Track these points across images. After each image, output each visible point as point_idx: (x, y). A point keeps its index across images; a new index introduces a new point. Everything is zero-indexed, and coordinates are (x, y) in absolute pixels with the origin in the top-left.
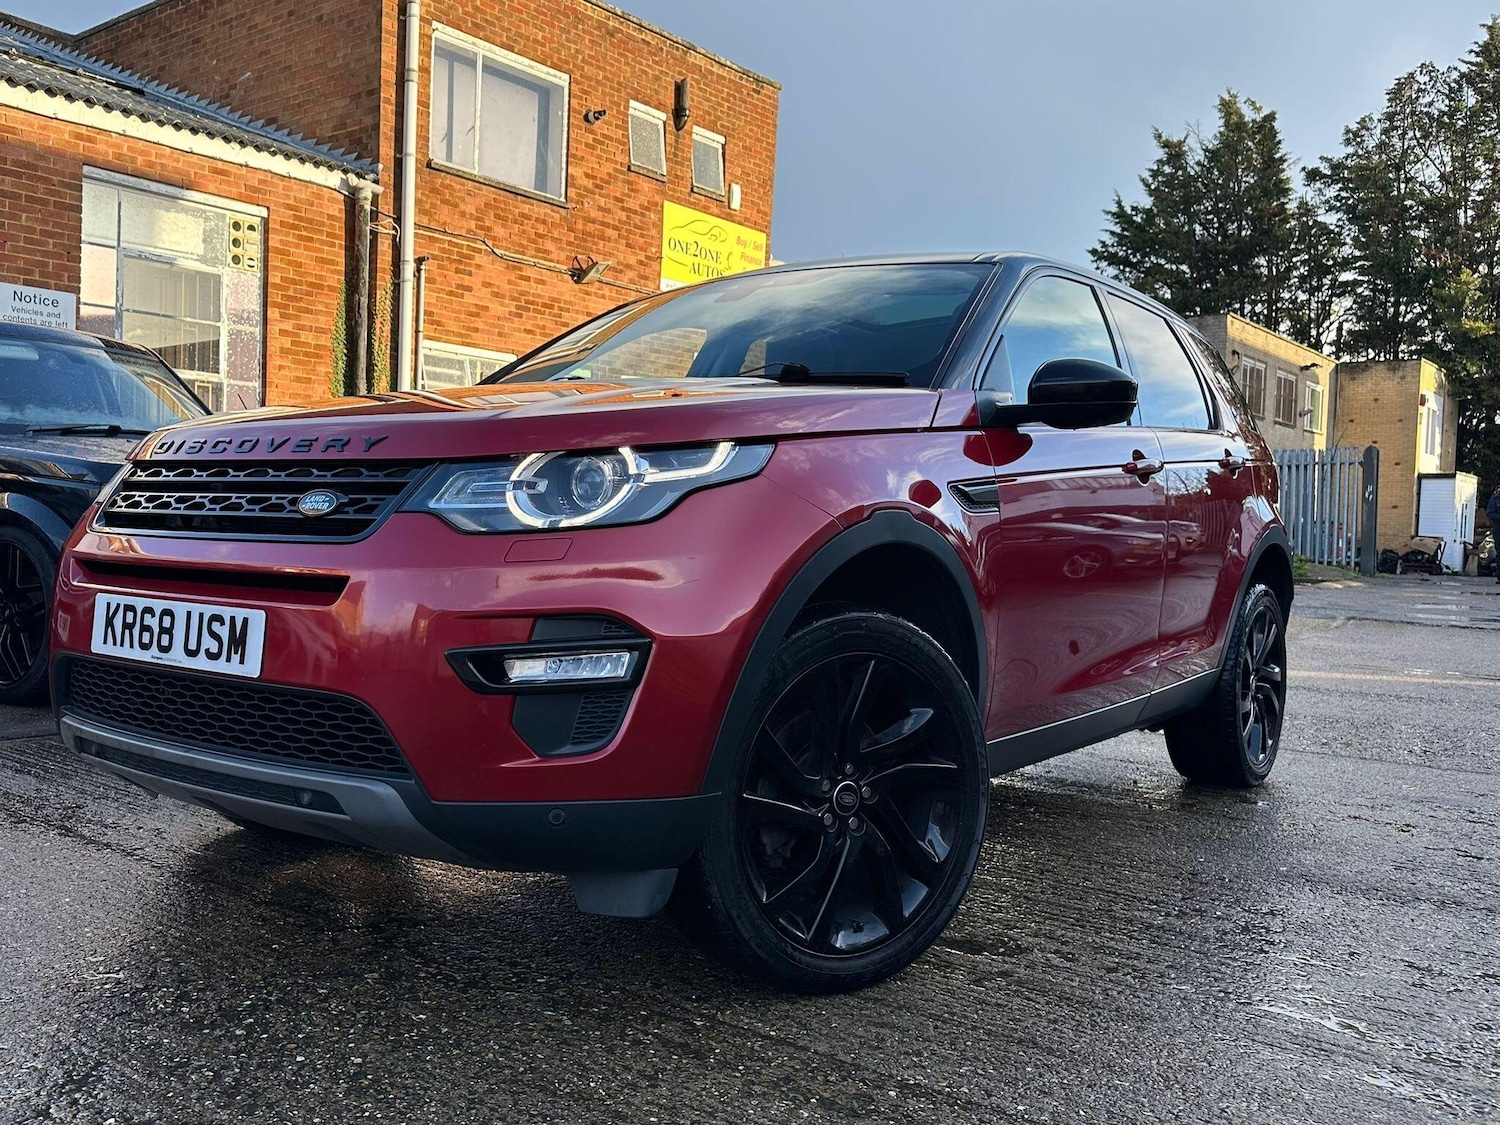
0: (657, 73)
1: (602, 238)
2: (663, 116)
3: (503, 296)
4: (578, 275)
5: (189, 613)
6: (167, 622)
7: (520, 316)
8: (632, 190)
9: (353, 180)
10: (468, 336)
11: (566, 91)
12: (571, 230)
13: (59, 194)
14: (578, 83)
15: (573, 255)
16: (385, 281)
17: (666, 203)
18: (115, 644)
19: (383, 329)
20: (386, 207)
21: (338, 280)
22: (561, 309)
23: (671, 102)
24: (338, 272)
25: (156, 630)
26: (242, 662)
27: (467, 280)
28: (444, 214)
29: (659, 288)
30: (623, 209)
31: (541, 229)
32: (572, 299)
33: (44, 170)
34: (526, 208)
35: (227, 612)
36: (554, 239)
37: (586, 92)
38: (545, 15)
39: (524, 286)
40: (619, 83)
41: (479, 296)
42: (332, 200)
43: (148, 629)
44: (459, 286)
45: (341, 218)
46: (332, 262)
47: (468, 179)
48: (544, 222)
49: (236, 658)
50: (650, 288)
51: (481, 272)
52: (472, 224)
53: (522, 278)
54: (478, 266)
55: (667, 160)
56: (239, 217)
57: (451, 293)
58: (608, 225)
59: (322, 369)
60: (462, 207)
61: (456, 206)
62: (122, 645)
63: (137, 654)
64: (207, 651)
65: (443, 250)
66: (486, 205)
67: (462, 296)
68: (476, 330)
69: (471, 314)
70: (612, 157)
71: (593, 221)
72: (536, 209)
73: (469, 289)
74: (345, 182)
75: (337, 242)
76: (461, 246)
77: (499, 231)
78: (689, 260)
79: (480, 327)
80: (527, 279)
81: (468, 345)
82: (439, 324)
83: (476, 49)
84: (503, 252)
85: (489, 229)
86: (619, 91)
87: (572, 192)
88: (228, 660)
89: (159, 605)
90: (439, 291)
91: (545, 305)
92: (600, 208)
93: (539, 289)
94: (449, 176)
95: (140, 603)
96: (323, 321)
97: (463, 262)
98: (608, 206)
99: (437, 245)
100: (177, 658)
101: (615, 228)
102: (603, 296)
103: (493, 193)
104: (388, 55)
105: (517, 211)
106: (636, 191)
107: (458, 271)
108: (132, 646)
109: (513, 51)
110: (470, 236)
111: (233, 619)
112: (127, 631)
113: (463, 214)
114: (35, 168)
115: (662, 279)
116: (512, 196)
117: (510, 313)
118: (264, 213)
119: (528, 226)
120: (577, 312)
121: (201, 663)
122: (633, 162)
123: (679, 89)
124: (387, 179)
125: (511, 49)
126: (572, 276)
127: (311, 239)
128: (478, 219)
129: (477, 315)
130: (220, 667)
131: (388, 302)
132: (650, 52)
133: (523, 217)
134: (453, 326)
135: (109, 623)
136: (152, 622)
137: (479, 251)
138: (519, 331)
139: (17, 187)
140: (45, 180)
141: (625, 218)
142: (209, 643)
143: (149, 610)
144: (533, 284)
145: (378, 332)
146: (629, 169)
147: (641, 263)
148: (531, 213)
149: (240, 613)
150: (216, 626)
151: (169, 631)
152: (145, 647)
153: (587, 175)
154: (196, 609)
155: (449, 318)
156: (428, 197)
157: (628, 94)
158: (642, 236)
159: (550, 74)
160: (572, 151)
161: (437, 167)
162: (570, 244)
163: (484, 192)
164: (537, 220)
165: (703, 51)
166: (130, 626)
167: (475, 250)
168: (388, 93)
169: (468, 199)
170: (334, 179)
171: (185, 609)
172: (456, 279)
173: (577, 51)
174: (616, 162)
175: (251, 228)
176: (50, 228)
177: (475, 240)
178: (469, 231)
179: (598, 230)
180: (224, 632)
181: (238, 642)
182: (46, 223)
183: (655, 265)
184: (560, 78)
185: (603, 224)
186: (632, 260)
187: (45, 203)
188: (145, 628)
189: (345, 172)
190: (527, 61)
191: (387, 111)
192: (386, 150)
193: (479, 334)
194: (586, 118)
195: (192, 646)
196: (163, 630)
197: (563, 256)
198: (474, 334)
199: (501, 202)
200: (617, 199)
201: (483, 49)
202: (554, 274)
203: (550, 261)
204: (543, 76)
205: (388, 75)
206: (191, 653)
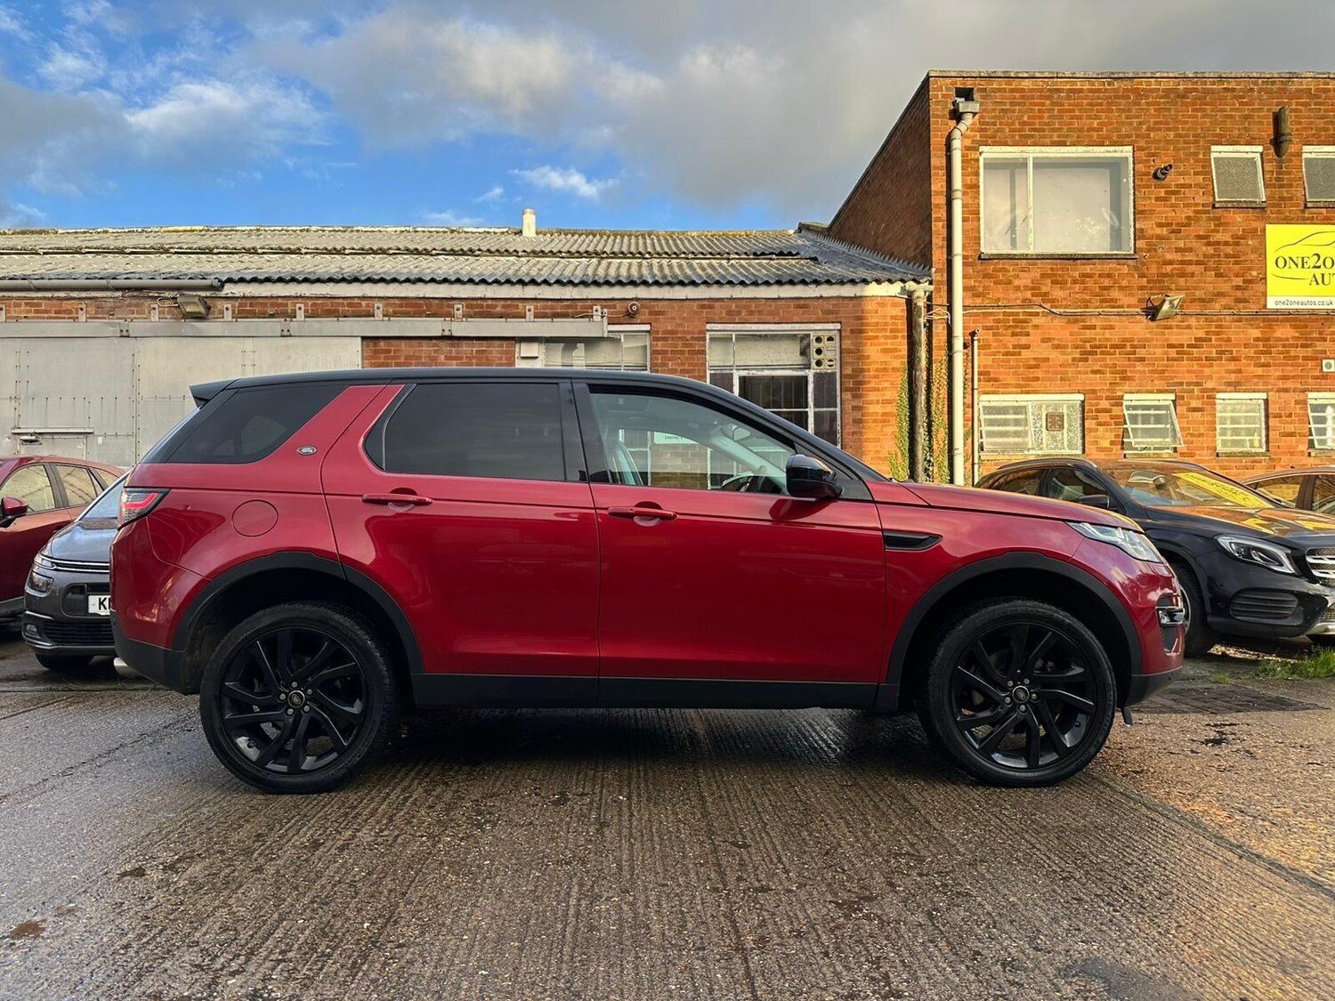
0: (1246, 113)
1: (1183, 275)
2: (1260, 149)
3: (1065, 347)
4: (1152, 312)
7: (1087, 360)
8: (1219, 225)
9: (911, 285)
10: (1028, 386)
11: (1131, 160)
12: (1142, 276)
13: (691, 345)
14: (1141, 149)
15: (1147, 297)
16: (940, 355)
17: (1269, 228)
19: (939, 392)
20: (940, 299)
21: (901, 362)
22: (1135, 347)
23: (1269, 132)
24: (902, 357)
27: (1023, 340)
28: (997, 292)
29: (1265, 306)
30: (1209, 244)
31: (1107, 282)
32: (1148, 336)
33: (684, 332)
34: (1088, 269)
36: (1121, 288)
37: (1153, 155)
38: (1101, 104)
39: (1088, 334)
40: (1194, 136)
41: (1039, 350)
42: (895, 305)
44: (1014, 347)
45: (902, 316)
46: (896, 350)
47: (1020, 259)
48: (1109, 276)
50: (1254, 308)
51: (1039, 331)
52: (1028, 294)
53: (1086, 328)
54: (1036, 327)
55: (1266, 186)
56: (819, 334)
57: (1007, 354)
58: (1190, 263)
59: (888, 430)
60: (1016, 282)
61: (1010, 283)
65: (998, 321)
66: (1043, 276)
67: (1019, 354)
68: (1037, 379)
69: (1030, 367)
70: (1193, 201)
71: (1170, 263)
72: (1099, 267)
73: (1027, 347)
74: (903, 289)
75: (899, 334)
76: (1017, 314)
77: (1058, 293)
78: (1308, 273)
79: (1040, 376)
80: (1094, 327)
81: (1028, 393)
82: (996, 380)
83: (1025, 155)
84: (1062, 310)
85: (1046, 294)
86: (1196, 142)
87: (1141, 244)
90: (994, 354)
91: (1115, 346)
92: (1178, 250)
93: (1108, 334)
94: (1001, 261)
96: (889, 395)
97: (1019, 326)
98: (1189, 245)
99: (992, 318)
101: (1198, 263)
102: (1189, 327)
103: (1049, 264)
104: (938, 185)
105: (1077, 273)
106: (1226, 224)
107: (1014, 334)
109: (1066, 146)
110: (1027, 303)
113: (1017, 288)
114: (676, 332)
115: (1268, 298)
116: (1071, 262)
117: (1074, 359)
118: (838, 326)
119: (1090, 283)
120: (1155, 346)
122: (1217, 200)
123: (1278, 119)
124: (938, 278)
125: (1063, 144)
126: (1147, 316)
127: (877, 337)
128: (1033, 289)
129: (1037, 367)
131: (943, 371)
132: (1235, 97)
133: (1083, 277)
134: (1011, 380)
137: (1037, 314)
138: (1086, 373)
139: (666, 347)
140: (682, 338)
141: (1212, 252)
144: (1098, 331)
145: (934, 395)
146: (1214, 207)
147: (1238, 288)
148: (1093, 272)
153: (1160, 225)
155: (1006, 374)
156: (981, 282)
157: (1209, 142)
158: (1236, 263)
159: (1110, 152)
160: (1138, 208)
161: (987, 257)
162: (1142, 288)
163: (1040, 266)
164: (1100, 276)
165: (1312, 75)
167: (1031, 314)
168: (939, 213)
169: (1023, 275)
170: (895, 289)
172: (1015, 340)
173: (1140, 123)
174: (1197, 205)
175: (830, 339)
176: (686, 367)
177: (1030, 306)
178: (1024, 300)
179: (1178, 269)
182: (684, 365)
183: (1258, 287)
184: (1122, 152)
185: (1183, 262)
186: (1225, 287)
187: (682, 352)
189: (903, 281)
190: (1083, 148)
191: (938, 227)
192: (938, 255)
193: (1039, 382)
194: (1155, 176)
197: (1133, 301)
198: (1036, 383)
199: (1058, 270)
200: (1199, 237)
201: (1032, 153)
202: (1124, 318)
203: (1119, 307)
204: (1102, 155)
205: (938, 200)
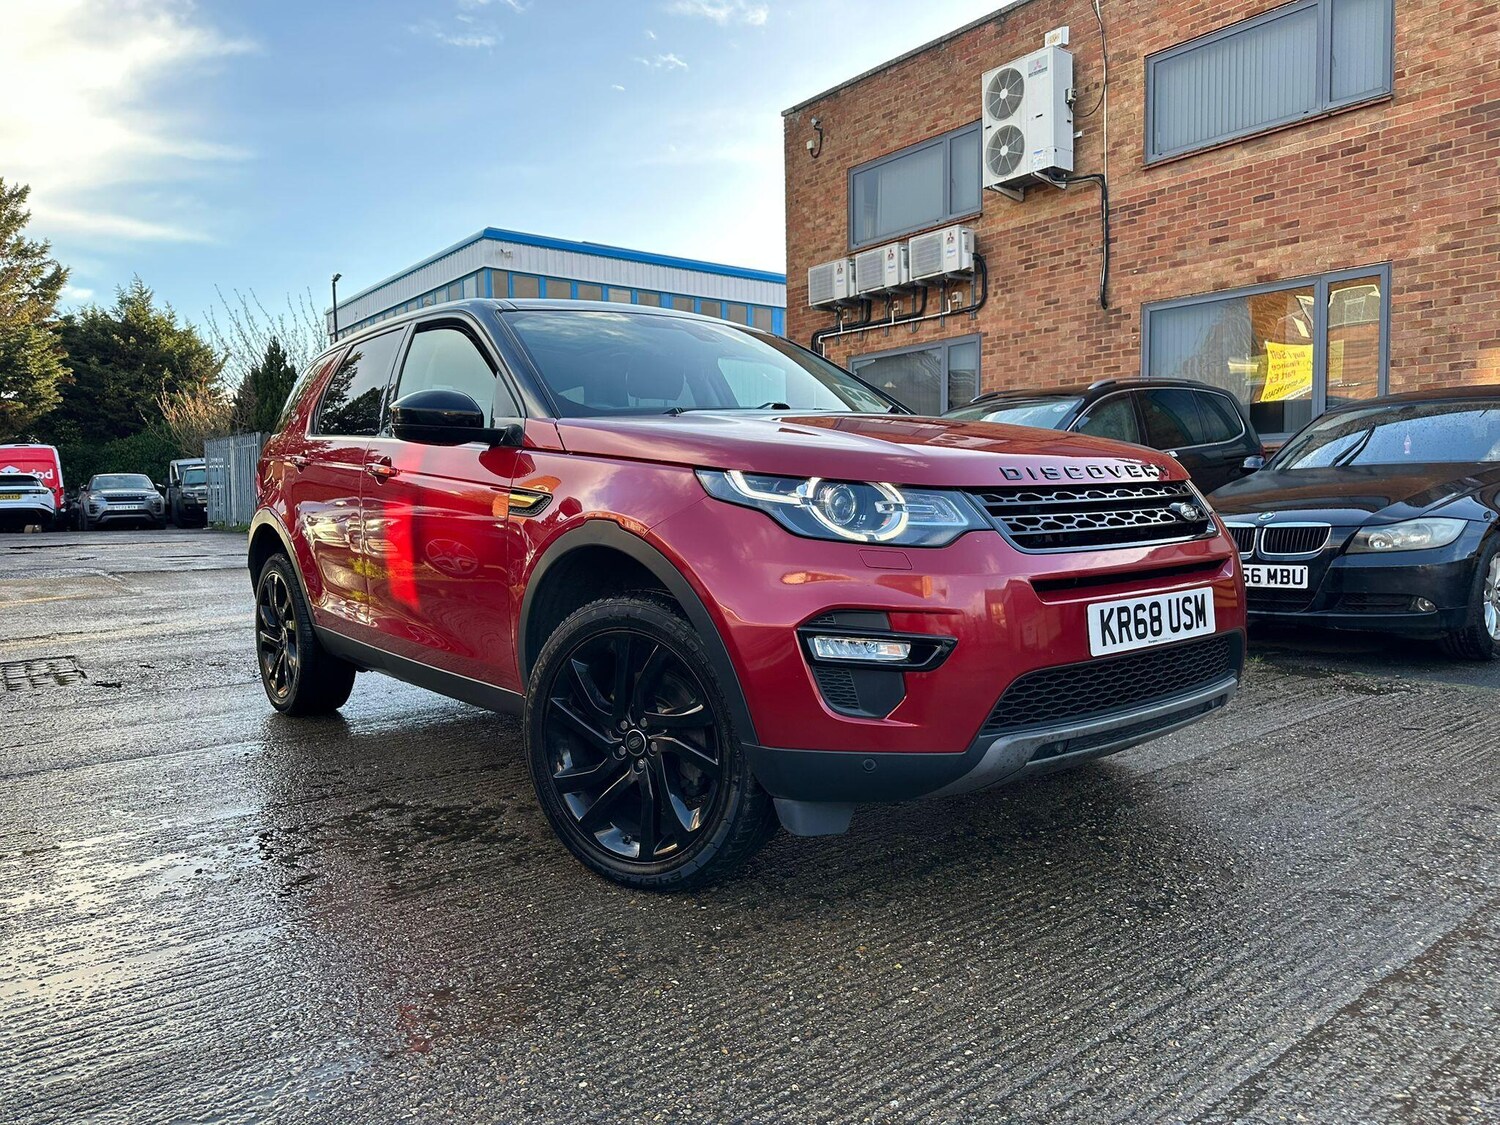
5: (1170, 601)
6: (1155, 612)
18: (1114, 642)
25: (1148, 621)
26: (1205, 625)
35: (1191, 594)
43: (1143, 621)
49: (1201, 623)
62: (1121, 641)
63: (1137, 644)
64: (1185, 624)
88: (1198, 627)
89: (1147, 601)
95: (1131, 604)
100: (1167, 637)
108: (1130, 639)
111: (1196, 597)
112: (1124, 629)
121: (1181, 635)
130: (1195, 633)
135: (1105, 626)
136: (1143, 615)
142: (1185, 619)
143: (1140, 607)
149: (1198, 592)
150: (1188, 606)
151: (1158, 619)
152: (1141, 636)
154: (1173, 596)
166: (1126, 625)
171: (1166, 598)
180: (1191, 607)
181: (1201, 612)
188: (1139, 622)
195: (1175, 625)
196: (1154, 619)
206: (1175, 630)
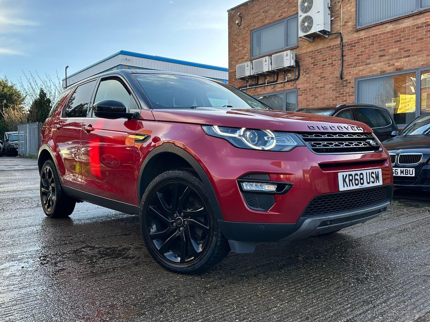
5: (367, 173)
6: (361, 176)
18: (347, 186)
25: (359, 179)
26: (379, 182)
35: (374, 171)
49: (377, 181)
62: (350, 186)
63: (355, 187)
64: (372, 181)
88: (376, 182)
89: (359, 173)
95: (353, 173)
100: (366, 185)
108: (353, 186)
111: (376, 172)
112: (351, 182)
121: (371, 185)
130: (375, 184)
135: (344, 181)
136: (357, 177)
142: (372, 179)
143: (356, 174)
149: (377, 170)
150: (372, 175)
151: (363, 179)
152: (357, 185)
154: (368, 171)
166: (352, 180)
171: (366, 172)
180: (374, 175)
181: (377, 177)
188: (356, 180)
195: (368, 181)
196: (361, 179)
206: (369, 183)
